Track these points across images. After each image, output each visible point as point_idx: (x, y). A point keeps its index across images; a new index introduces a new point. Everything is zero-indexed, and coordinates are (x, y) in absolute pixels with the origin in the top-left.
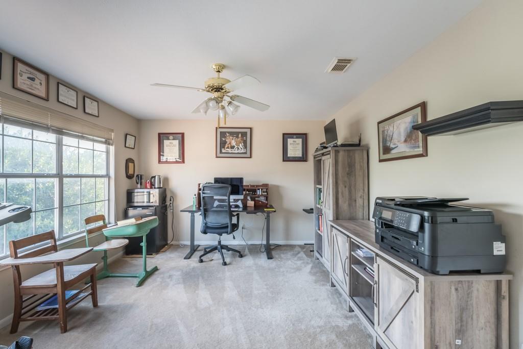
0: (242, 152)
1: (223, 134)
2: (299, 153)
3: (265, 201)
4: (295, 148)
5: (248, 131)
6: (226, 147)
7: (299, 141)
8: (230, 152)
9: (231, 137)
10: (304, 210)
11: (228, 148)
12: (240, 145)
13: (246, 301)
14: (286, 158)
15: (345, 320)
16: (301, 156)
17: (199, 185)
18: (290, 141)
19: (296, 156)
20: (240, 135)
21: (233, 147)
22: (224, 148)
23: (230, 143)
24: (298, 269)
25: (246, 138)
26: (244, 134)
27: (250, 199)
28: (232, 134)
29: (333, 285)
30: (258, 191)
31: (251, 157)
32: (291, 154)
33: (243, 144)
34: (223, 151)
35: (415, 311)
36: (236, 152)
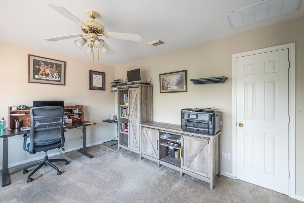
0: (56, 80)
1: (36, 63)
2: (100, 85)
3: (78, 118)
4: (97, 81)
5: (63, 64)
6: (40, 74)
7: (100, 77)
8: (44, 79)
9: (45, 66)
10: (103, 121)
11: (42, 75)
12: (55, 74)
13: (108, 188)
14: (92, 88)
15: (162, 171)
16: (101, 87)
17: (11, 108)
18: (94, 76)
19: (99, 86)
20: (55, 66)
21: (47, 75)
22: (38, 74)
23: (44, 71)
24: (116, 157)
25: (61, 69)
26: (58, 66)
27: (67, 118)
28: (46, 64)
29: (142, 158)
30: (75, 111)
31: (65, 85)
32: (95, 85)
33: (57, 73)
34: (37, 77)
35: (207, 151)
36: (51, 79)
